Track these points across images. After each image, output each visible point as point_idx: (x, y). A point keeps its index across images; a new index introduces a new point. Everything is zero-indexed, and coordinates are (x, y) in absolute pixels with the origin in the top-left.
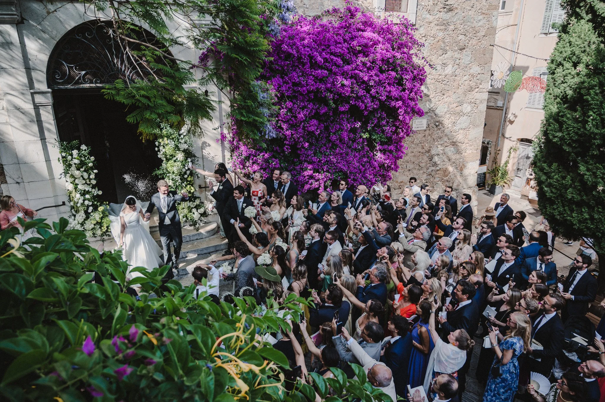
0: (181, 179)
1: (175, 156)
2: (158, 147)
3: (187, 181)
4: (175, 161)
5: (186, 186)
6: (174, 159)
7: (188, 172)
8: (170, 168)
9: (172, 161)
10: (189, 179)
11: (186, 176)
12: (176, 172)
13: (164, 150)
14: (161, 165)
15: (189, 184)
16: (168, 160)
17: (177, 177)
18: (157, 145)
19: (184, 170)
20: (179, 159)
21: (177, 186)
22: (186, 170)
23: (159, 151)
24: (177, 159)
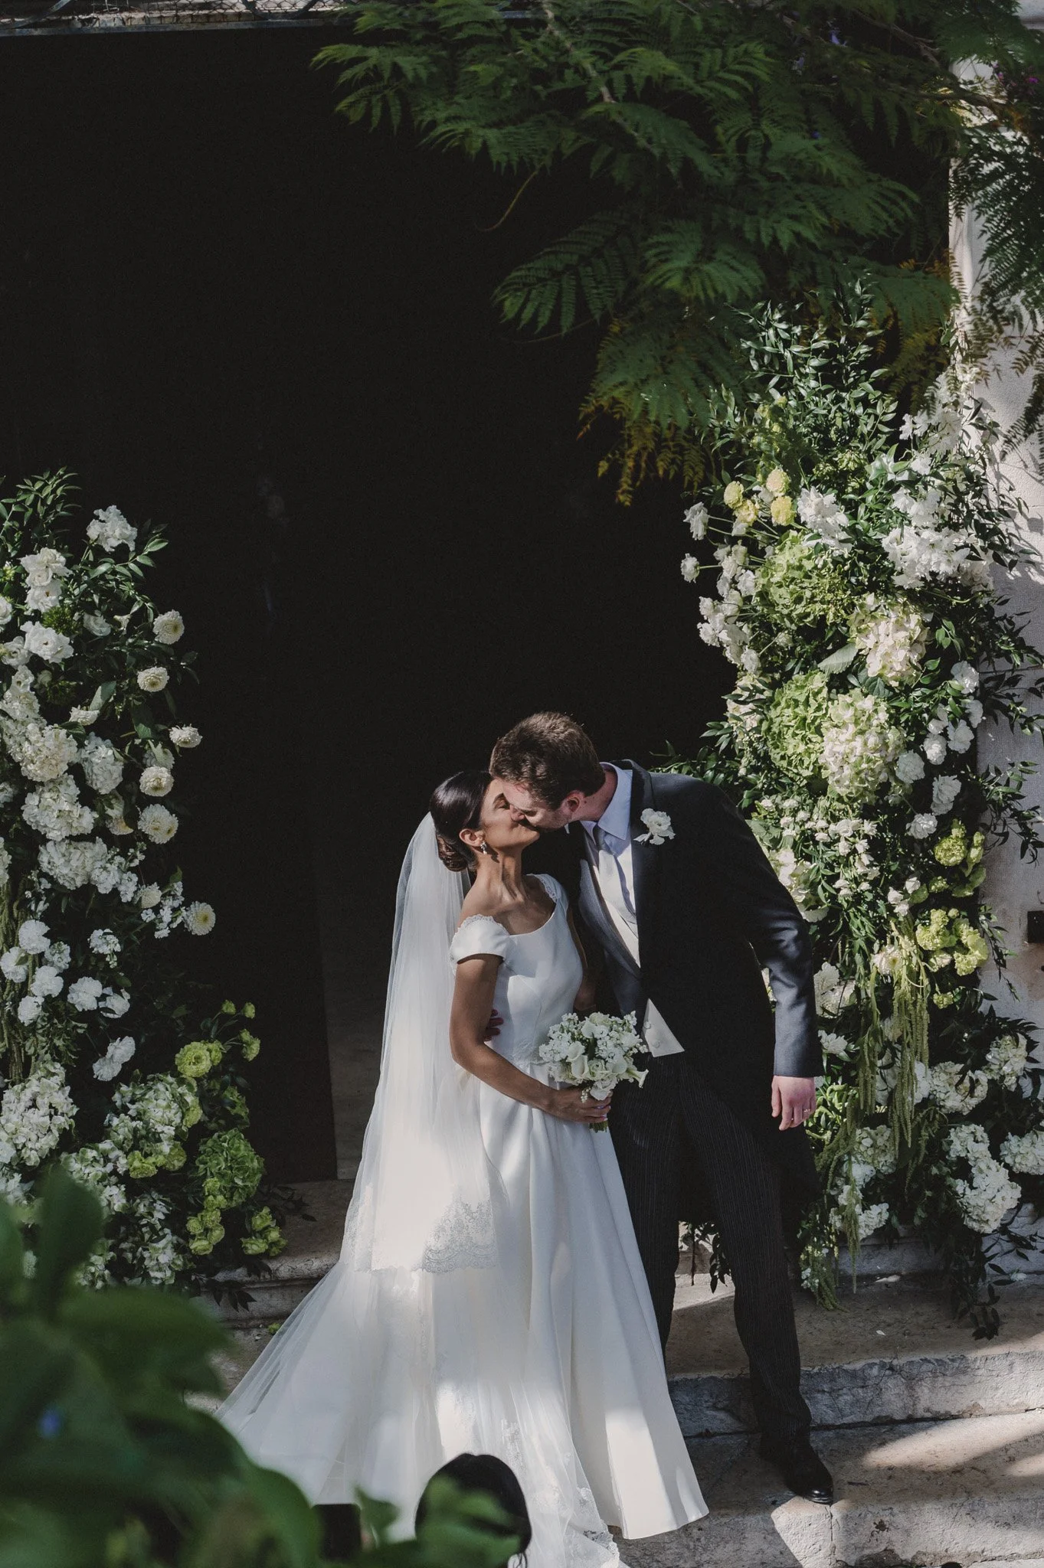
0: (876, 847)
1: (841, 642)
2: (705, 551)
3: (930, 871)
4: (839, 683)
5: (919, 911)
6: (836, 662)
7: (947, 789)
8: (793, 746)
9: (818, 681)
10: (949, 852)
11: (924, 825)
12: (841, 782)
13: (750, 582)
14: (720, 713)
15: (941, 900)
16: (775, 671)
17: (845, 827)
18: (698, 530)
19: (910, 768)
20: (873, 667)
21: (835, 910)
22: (932, 770)
23: (708, 584)
24: (860, 662)
